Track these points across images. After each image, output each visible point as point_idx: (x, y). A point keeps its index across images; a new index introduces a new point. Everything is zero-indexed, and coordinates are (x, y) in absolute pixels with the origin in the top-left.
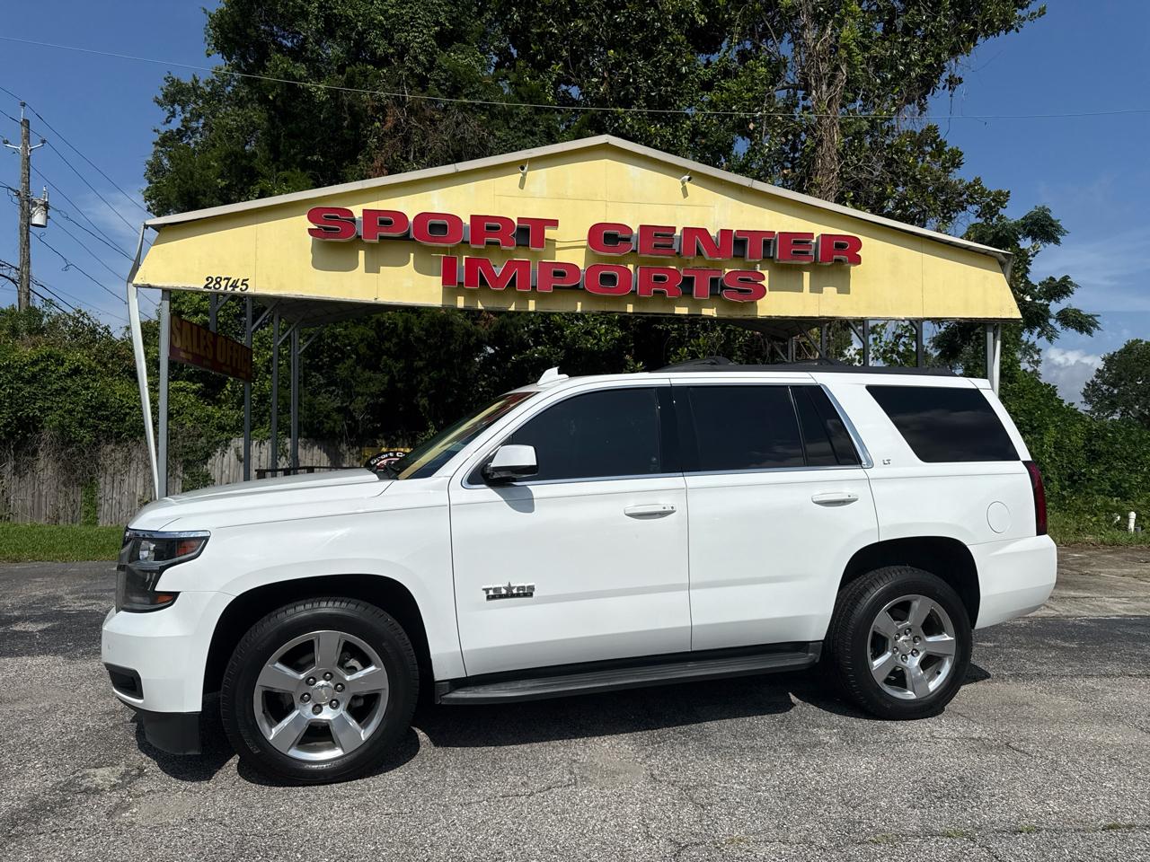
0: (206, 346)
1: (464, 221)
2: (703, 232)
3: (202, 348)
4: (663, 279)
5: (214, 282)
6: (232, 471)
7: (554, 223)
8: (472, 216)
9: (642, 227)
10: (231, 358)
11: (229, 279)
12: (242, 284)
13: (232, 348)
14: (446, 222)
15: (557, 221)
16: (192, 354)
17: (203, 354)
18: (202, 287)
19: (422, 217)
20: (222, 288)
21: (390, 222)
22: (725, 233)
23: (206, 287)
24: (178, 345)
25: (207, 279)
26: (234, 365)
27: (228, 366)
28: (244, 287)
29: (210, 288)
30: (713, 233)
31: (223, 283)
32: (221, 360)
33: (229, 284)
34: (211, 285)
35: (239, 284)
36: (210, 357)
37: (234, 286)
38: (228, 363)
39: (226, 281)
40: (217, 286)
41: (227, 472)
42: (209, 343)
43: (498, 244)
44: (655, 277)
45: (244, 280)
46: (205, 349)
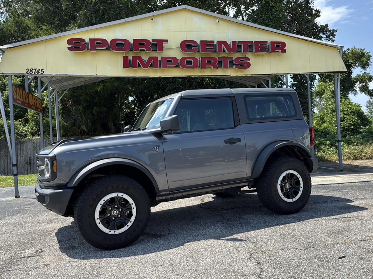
0: (25, 98)
1: (130, 42)
2: (225, 43)
3: (24, 99)
4: (210, 62)
5: (30, 71)
6: (31, 152)
7: (166, 41)
8: (133, 40)
9: (201, 41)
10: (35, 102)
11: (36, 69)
12: (41, 71)
13: (35, 99)
14: (123, 42)
15: (167, 40)
16: (21, 101)
17: (25, 101)
18: (25, 73)
19: (114, 41)
20: (33, 73)
21: (101, 43)
22: (234, 43)
23: (27, 73)
24: (15, 97)
25: (27, 70)
26: (36, 106)
27: (34, 106)
28: (42, 72)
29: (28, 73)
30: (229, 42)
31: (34, 71)
32: (31, 104)
33: (36, 71)
34: (29, 72)
35: (40, 71)
36: (27, 102)
37: (38, 72)
38: (34, 105)
39: (35, 70)
40: (31, 72)
41: (29, 153)
42: (26, 97)
43: (144, 50)
44: (207, 61)
45: (42, 69)
46: (25, 99)
